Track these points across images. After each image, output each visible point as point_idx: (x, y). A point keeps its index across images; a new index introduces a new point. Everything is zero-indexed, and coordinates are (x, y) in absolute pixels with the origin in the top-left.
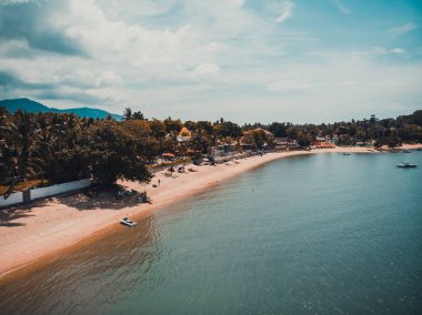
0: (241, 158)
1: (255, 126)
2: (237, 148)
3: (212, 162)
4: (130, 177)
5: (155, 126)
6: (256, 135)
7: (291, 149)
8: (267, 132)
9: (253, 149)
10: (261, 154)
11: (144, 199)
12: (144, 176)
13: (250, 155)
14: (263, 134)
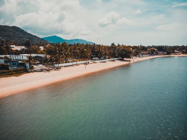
0: (147, 56)
1: (152, 47)
2: (146, 54)
3: (139, 57)
4: (127, 58)
5: (127, 47)
6: (152, 50)
7: (164, 55)
8: (155, 49)
9: (151, 54)
10: (153, 56)
11: (130, 61)
12: (129, 57)
13: (150, 56)
14: (154, 50)
